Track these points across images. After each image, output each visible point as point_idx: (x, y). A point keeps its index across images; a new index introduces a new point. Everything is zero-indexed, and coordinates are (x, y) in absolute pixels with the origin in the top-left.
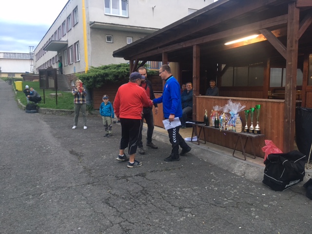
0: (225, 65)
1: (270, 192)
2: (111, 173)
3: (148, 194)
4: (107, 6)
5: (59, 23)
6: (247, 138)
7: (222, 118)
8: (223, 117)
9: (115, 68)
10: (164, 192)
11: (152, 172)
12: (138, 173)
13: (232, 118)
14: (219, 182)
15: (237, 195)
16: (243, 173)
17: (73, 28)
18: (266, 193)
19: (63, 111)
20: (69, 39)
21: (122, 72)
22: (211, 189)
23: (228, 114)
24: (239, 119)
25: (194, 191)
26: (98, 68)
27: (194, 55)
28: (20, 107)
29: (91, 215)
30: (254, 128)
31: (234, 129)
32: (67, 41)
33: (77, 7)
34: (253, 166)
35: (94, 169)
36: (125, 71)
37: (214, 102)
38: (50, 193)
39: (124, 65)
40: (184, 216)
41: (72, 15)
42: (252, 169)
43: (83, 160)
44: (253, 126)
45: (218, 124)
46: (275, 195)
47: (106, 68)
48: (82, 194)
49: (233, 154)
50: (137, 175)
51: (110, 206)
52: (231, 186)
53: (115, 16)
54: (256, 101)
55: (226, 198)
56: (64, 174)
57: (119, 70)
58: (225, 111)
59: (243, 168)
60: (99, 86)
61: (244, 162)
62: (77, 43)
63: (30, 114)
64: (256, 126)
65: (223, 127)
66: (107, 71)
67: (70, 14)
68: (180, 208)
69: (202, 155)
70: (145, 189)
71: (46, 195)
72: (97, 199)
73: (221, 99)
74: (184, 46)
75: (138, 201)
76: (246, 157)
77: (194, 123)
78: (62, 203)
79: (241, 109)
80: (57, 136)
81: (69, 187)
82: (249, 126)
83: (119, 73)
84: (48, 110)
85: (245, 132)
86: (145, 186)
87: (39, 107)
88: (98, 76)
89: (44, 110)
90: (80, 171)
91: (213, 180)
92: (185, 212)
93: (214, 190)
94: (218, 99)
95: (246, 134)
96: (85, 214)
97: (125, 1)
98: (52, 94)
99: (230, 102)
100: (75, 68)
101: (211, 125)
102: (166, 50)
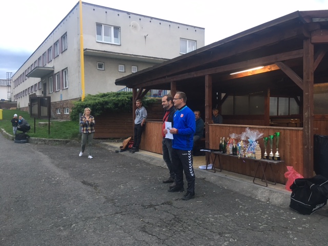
0: (225, 94)
1: (299, 216)
2: (136, 203)
3: (182, 221)
4: (99, 33)
5: (45, 49)
6: (267, 163)
7: (240, 145)
8: (241, 144)
9: (114, 96)
10: (197, 218)
11: (177, 200)
12: (163, 201)
13: (251, 145)
14: (247, 208)
15: (269, 220)
16: (268, 199)
17: (60, 55)
18: (296, 217)
19: (57, 141)
20: (56, 65)
21: (123, 100)
22: (243, 215)
23: (246, 142)
24: (259, 147)
25: (227, 217)
26: (95, 96)
27: (206, 84)
29: (135, 243)
30: (274, 155)
31: (253, 156)
32: (53, 68)
33: (66, 33)
34: (276, 192)
35: (116, 199)
36: (125, 99)
37: (229, 130)
38: (81, 223)
39: (124, 93)
40: (226, 241)
41: (60, 41)
42: (276, 195)
43: (100, 190)
44: (273, 153)
45: (236, 152)
46: (304, 218)
47: (104, 96)
48: (115, 223)
49: (253, 181)
50: (163, 204)
51: (149, 234)
52: (260, 212)
53: (107, 44)
54: (273, 129)
55: (260, 222)
56: (88, 205)
57: (119, 98)
58: (243, 138)
59: (266, 194)
60: (98, 114)
61: (266, 188)
62: (65, 70)
63: (20, 145)
64: (276, 152)
65: (241, 154)
66: (106, 99)
67: (58, 41)
68: (219, 234)
69: (220, 182)
70: (177, 217)
71: (78, 225)
72: (133, 227)
73: (237, 127)
74: (195, 76)
75: (175, 228)
76: (268, 184)
77: (210, 151)
78: (99, 232)
79: (259, 136)
80: (61, 167)
81: (99, 217)
82: (268, 153)
83: (119, 100)
84: (40, 140)
85: (264, 159)
86: (176, 214)
87: (29, 137)
88: (97, 104)
89: (35, 140)
90: (103, 201)
91: (241, 206)
92: (226, 237)
93: (245, 216)
94: (233, 127)
95: (266, 161)
96: (128, 242)
97: (117, 29)
98: (41, 123)
99: (247, 129)
100: (61, 95)
101: (228, 153)
102: (175, 80)
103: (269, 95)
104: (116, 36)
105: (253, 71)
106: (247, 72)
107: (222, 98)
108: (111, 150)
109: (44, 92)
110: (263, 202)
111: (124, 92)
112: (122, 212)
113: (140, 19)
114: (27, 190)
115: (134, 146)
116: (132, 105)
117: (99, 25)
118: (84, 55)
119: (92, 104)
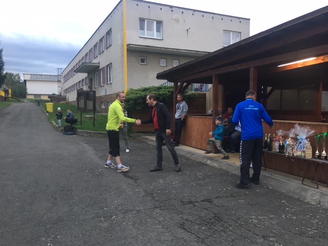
0: (271, 88)
2: (175, 198)
3: (222, 220)
4: (142, 28)
5: (91, 45)
6: (318, 163)
7: (287, 143)
8: (289, 141)
9: (155, 90)
10: (239, 218)
11: (217, 197)
12: (203, 198)
13: (300, 143)
14: (295, 211)
15: (320, 225)
16: (318, 202)
17: (105, 51)
19: (101, 133)
20: (101, 61)
21: (164, 94)
22: (290, 218)
23: (295, 139)
24: (310, 145)
25: (271, 219)
26: (137, 90)
27: (250, 77)
28: (57, 129)
29: (173, 240)
31: (303, 154)
32: (99, 63)
33: (111, 29)
35: (155, 193)
36: (166, 94)
37: (276, 126)
38: (121, 216)
39: (165, 88)
41: (105, 37)
43: (140, 183)
44: (326, 152)
45: (283, 150)
47: (145, 90)
48: (154, 218)
49: (302, 182)
50: (202, 201)
51: (188, 232)
52: (310, 216)
53: (149, 38)
55: (309, 227)
56: (128, 198)
57: (161, 93)
58: (291, 135)
59: (317, 197)
60: (139, 108)
61: (317, 190)
62: (109, 66)
63: (68, 136)
65: (288, 152)
66: (147, 93)
67: (103, 37)
68: (263, 237)
70: (217, 215)
71: (117, 218)
72: (172, 223)
73: (284, 123)
74: (239, 68)
75: (215, 227)
76: (319, 186)
78: (137, 226)
79: (310, 133)
81: (138, 211)
82: (321, 152)
83: (160, 95)
84: (86, 132)
85: (315, 158)
86: (216, 212)
87: (76, 129)
88: (138, 98)
89: (82, 132)
90: (143, 195)
91: (287, 209)
92: (271, 241)
93: (293, 219)
94: (280, 123)
95: (318, 160)
96: (166, 239)
97: (159, 23)
98: (87, 116)
99: (296, 126)
100: (106, 89)
101: (274, 151)
102: (217, 73)
103: (321, 88)
104: (158, 30)
105: (304, 63)
106: (297, 64)
107: (268, 92)
108: (151, 144)
109: (90, 87)
110: (313, 205)
111: (166, 86)
112: (161, 207)
113: (183, 12)
114: (72, 180)
115: (174, 140)
116: (172, 99)
117: (142, 20)
118: (127, 50)
119: (134, 98)
